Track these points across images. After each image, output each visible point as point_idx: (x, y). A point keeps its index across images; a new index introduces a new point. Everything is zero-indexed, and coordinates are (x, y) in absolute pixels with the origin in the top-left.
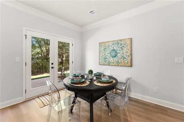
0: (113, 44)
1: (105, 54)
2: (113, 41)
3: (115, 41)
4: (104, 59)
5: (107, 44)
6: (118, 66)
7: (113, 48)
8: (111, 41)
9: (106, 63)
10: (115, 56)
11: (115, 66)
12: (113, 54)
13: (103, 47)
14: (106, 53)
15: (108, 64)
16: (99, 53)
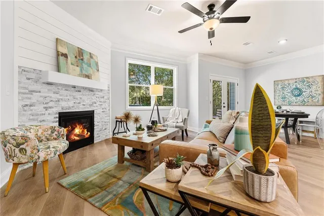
0: (296, 82)
1: (283, 93)
2: (296, 79)
3: (299, 79)
4: (282, 98)
5: (286, 82)
6: (304, 105)
7: (296, 86)
8: (293, 79)
9: (285, 104)
10: (299, 96)
11: (299, 105)
12: (296, 92)
13: (279, 85)
14: (285, 92)
15: (288, 104)
16: (275, 92)
